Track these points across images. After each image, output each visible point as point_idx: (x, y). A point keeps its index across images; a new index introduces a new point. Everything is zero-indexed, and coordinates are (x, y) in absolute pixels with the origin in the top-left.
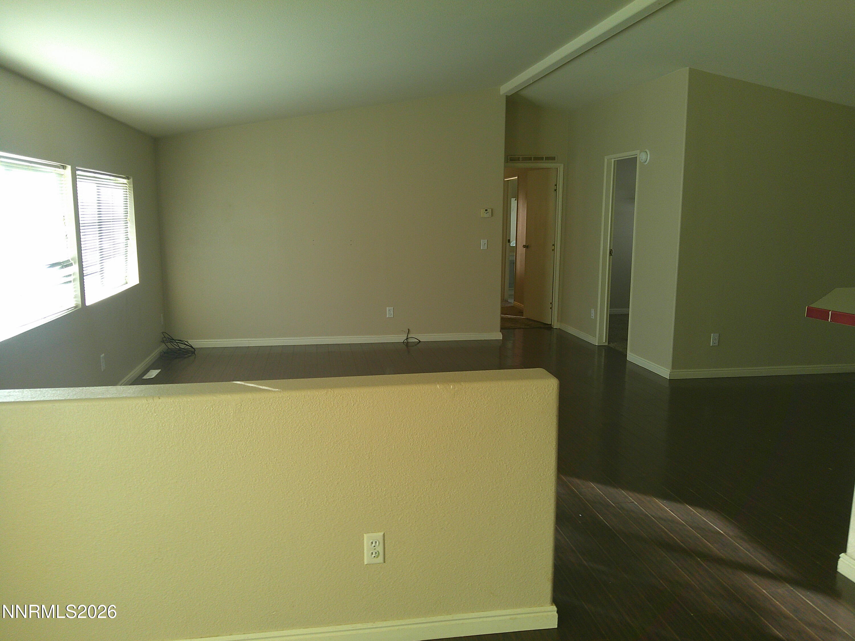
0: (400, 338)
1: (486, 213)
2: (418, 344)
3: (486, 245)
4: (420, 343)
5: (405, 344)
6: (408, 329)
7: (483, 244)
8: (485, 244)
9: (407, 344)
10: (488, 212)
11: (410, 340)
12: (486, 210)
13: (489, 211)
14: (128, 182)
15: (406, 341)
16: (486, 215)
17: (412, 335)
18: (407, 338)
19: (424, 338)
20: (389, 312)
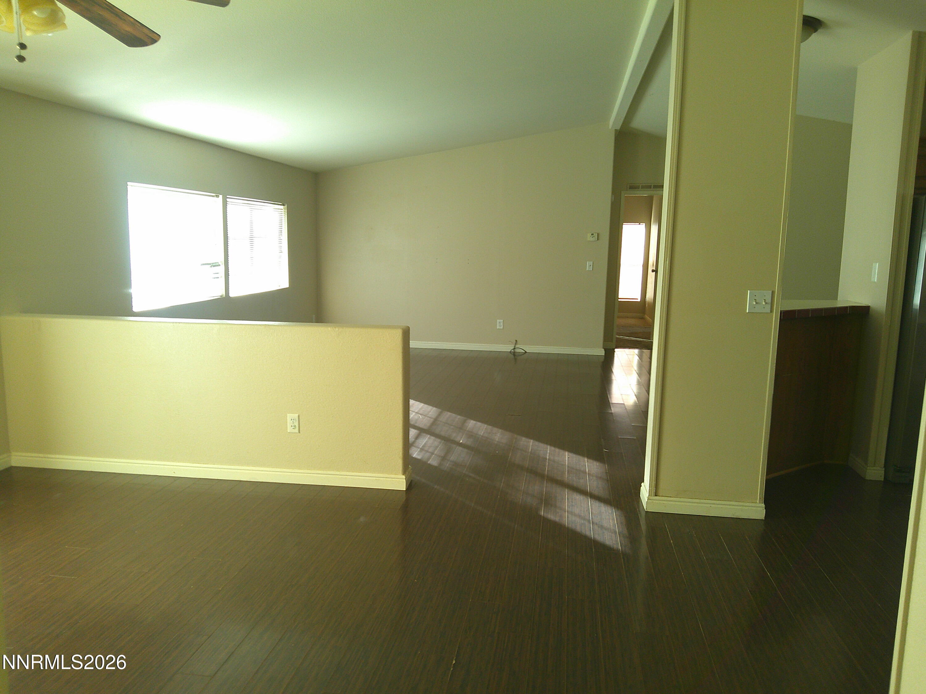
0: (508, 348)
1: (592, 237)
2: (523, 354)
3: (592, 266)
4: (527, 353)
5: (512, 353)
6: (516, 340)
7: (589, 266)
8: (590, 265)
9: (514, 353)
10: (594, 236)
11: (517, 350)
12: (592, 234)
13: (596, 235)
14: (284, 208)
15: (513, 351)
16: (592, 239)
17: (518, 346)
18: (515, 348)
19: (530, 349)
20: (499, 323)
